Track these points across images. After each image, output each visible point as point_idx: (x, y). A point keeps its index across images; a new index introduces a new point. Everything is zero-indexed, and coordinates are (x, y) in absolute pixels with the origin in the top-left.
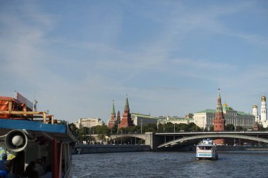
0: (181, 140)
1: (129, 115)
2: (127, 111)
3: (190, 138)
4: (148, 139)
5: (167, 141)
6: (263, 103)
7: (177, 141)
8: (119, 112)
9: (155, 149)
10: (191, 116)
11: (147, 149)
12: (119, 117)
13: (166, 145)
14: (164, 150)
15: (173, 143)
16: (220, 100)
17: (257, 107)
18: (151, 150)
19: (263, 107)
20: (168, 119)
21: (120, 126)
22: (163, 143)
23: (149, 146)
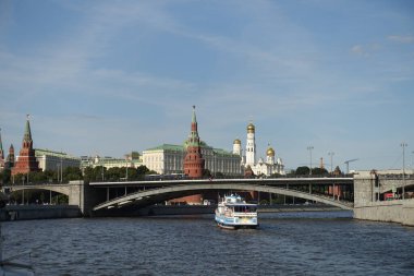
0: (139, 196)
1: (32, 152)
2: (29, 145)
3: (157, 192)
4: (74, 194)
5: (112, 198)
6: (250, 135)
7: (132, 197)
8: (12, 147)
9: (89, 214)
10: (136, 156)
11: (74, 213)
12: (12, 156)
13: (109, 204)
14: (105, 214)
15: (123, 201)
16: (195, 126)
17: (239, 142)
18: (80, 215)
19: (250, 141)
20: (97, 160)
21: (15, 172)
22: (104, 201)
23: (76, 208)
